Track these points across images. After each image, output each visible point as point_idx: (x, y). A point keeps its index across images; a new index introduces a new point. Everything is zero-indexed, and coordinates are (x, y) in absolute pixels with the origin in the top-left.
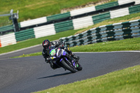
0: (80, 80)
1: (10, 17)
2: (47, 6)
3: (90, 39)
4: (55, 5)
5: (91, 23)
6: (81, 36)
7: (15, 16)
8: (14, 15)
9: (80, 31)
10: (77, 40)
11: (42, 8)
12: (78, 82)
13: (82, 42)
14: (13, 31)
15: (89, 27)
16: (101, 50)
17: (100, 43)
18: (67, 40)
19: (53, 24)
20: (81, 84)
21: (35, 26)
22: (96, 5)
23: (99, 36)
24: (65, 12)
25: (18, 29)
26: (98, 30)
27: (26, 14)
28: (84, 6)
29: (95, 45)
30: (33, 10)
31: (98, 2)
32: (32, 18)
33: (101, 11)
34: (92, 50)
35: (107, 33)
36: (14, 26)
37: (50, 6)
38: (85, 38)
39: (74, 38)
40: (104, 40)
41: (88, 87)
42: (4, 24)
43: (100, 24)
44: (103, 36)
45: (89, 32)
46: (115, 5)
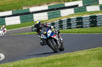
2: (13, 4)
4: (19, 3)
11: (9, 4)
19: (19, 16)
22: (49, 5)
23: (69, 24)
24: (26, 8)
28: (40, 5)
30: (2, 5)
31: (50, 3)
33: (53, 9)
37: (15, 3)
38: (56, 26)
44: (73, 24)
45: (61, 22)
46: (62, 6)
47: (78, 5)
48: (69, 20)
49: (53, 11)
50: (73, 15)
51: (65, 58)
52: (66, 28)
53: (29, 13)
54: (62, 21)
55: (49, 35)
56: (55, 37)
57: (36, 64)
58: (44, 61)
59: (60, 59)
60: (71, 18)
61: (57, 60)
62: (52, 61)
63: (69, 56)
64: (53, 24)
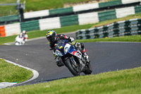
1: (17, 6)
3: (116, 32)
7: (22, 6)
14: (18, 21)
22: (100, 2)
23: (128, 29)
24: (68, 6)
28: (87, 2)
33: (106, 8)
36: (20, 16)
44: (133, 29)
45: (116, 25)
46: (118, 4)
47: (140, 2)
48: (127, 23)
49: (105, 11)
50: (133, 16)
51: (122, 77)
52: (123, 34)
53: (73, 13)
54: (118, 24)
55: (66, 51)
56: (76, 54)
57: (82, 84)
58: (93, 81)
59: (115, 78)
60: (130, 20)
61: (112, 79)
62: (105, 80)
63: (127, 73)
64: (105, 28)
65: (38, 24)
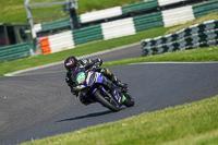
0: (173, 105)
1: (64, 6)
3: (189, 42)
5: (191, 17)
6: (175, 37)
7: (73, 6)
8: (70, 4)
9: (174, 29)
10: (169, 44)
12: (170, 108)
13: (176, 47)
14: (69, 28)
15: (188, 23)
16: (206, 58)
17: (204, 49)
18: (153, 43)
19: (131, 19)
20: (175, 112)
21: (103, 21)
23: (203, 37)
25: (77, 25)
26: (202, 27)
27: (90, 2)
29: (197, 52)
32: (99, 8)
34: (193, 60)
35: (216, 32)
36: (71, 20)
38: (181, 40)
39: (164, 40)
40: (212, 44)
41: (186, 117)
42: (55, 17)
43: (204, 17)
45: (188, 31)
52: (198, 44)
65: (100, 31)
